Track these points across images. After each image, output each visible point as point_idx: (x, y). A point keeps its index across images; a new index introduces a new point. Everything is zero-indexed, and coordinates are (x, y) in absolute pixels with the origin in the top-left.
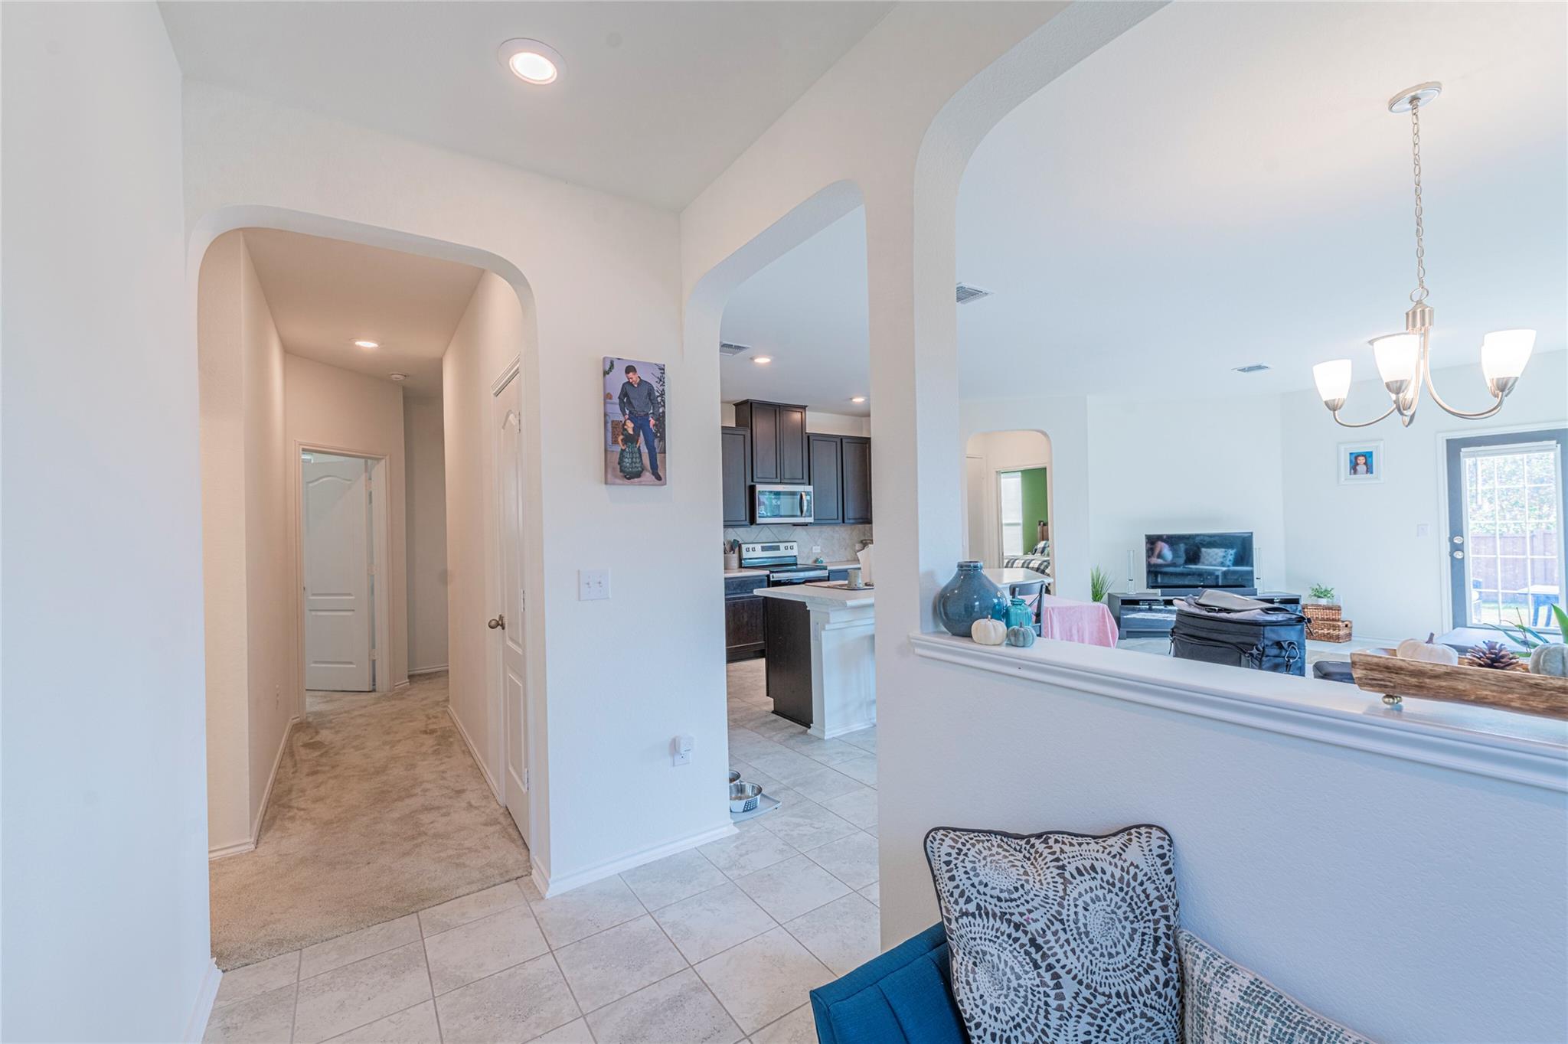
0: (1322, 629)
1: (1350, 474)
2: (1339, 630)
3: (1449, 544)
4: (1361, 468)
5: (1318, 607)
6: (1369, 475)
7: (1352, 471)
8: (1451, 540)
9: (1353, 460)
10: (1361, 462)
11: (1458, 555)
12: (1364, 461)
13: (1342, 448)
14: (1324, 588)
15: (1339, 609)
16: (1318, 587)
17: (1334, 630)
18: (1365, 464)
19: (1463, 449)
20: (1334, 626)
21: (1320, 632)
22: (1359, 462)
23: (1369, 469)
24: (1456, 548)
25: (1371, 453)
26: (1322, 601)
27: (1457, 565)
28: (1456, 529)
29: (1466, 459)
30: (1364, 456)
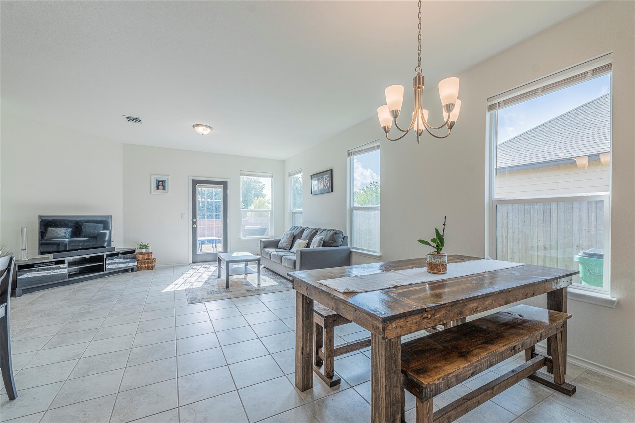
0: (145, 264)
1: (156, 190)
2: (153, 263)
3: (192, 221)
4: (161, 187)
5: (142, 254)
6: (164, 191)
7: (157, 188)
8: (193, 220)
9: (157, 182)
10: (161, 185)
11: (195, 226)
12: (162, 184)
13: (153, 177)
14: (144, 244)
15: (151, 253)
16: (141, 244)
17: (150, 264)
18: (163, 185)
19: (198, 184)
20: (150, 262)
21: (144, 266)
22: (160, 184)
23: (164, 189)
24: (194, 223)
25: (165, 181)
26: (144, 251)
27: (194, 230)
28: (194, 216)
29: (198, 188)
30: (162, 182)
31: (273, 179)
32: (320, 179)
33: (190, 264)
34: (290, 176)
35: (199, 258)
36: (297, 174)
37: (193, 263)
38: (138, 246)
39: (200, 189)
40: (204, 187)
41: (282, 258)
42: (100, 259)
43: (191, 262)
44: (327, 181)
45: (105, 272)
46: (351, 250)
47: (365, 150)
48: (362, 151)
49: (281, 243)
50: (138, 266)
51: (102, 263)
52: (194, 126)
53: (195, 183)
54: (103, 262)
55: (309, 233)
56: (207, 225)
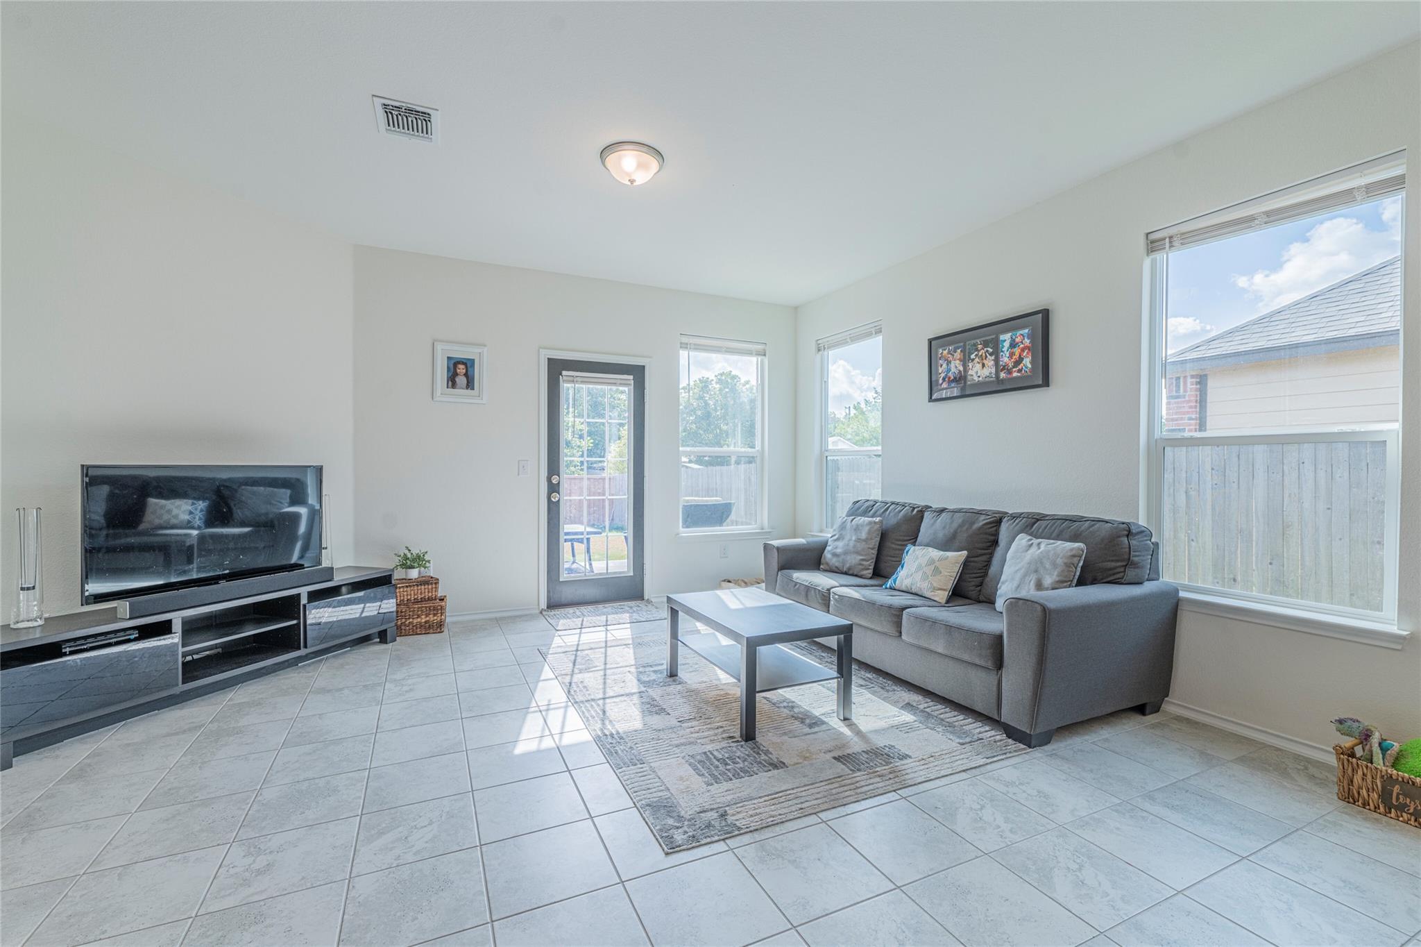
0: (419, 616)
1: (448, 387)
2: (441, 614)
3: (546, 483)
4: (461, 380)
5: (409, 583)
6: (469, 391)
7: (450, 383)
8: (548, 478)
9: (452, 366)
10: (461, 372)
11: (554, 499)
12: (464, 371)
13: (439, 347)
14: (415, 552)
15: (437, 582)
17: (435, 615)
18: (466, 375)
19: (564, 373)
20: (435, 609)
21: (415, 621)
22: (458, 371)
23: (470, 384)
24: (553, 488)
26: (414, 574)
27: (553, 509)
28: (553, 467)
29: (565, 385)
30: (465, 364)
31: (766, 360)
32: (980, 347)
33: (541, 613)
34: (819, 350)
35: (567, 594)
36: (852, 341)
37: (552, 606)
38: (396, 561)
39: (570, 387)
40: (582, 382)
41: (900, 617)
42: (289, 607)
43: (543, 605)
44: (1017, 351)
45: (302, 652)
46: (1182, 594)
47: (1268, 214)
48: (1251, 219)
49: (835, 555)
50: (399, 623)
51: (295, 622)
52: (606, 151)
53: (556, 368)
54: (298, 618)
55: (961, 526)
56: (589, 495)
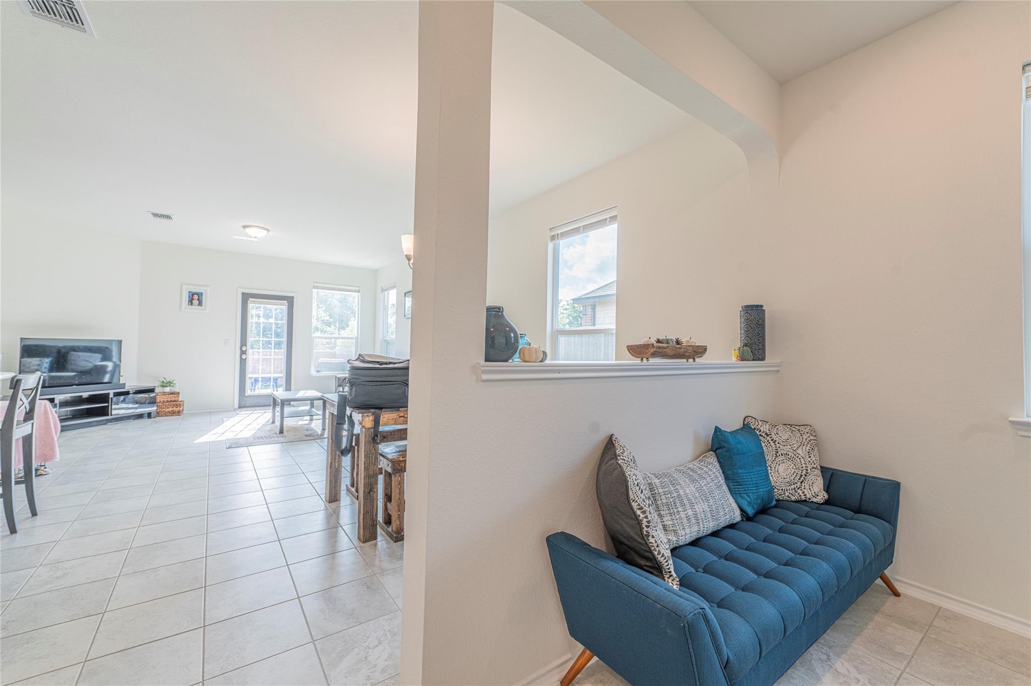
0: (168, 408)
1: (188, 305)
2: (180, 407)
3: (240, 350)
4: (196, 302)
5: (164, 394)
6: (200, 307)
7: (190, 303)
8: (241, 348)
9: (191, 296)
10: (195, 298)
11: (244, 357)
13: (185, 287)
14: (168, 380)
15: (178, 393)
16: (164, 380)
17: (176, 407)
18: (198, 299)
19: (250, 299)
20: (177, 405)
21: (166, 410)
22: (194, 298)
23: (200, 304)
24: (243, 352)
25: (202, 293)
26: (167, 390)
27: (243, 362)
28: (244, 342)
30: (198, 295)
31: (360, 294)
33: (235, 410)
34: (382, 291)
35: (249, 402)
36: (391, 289)
37: (239, 407)
38: (158, 384)
39: (252, 305)
40: (260, 304)
42: (104, 398)
43: (236, 406)
45: (109, 417)
50: (158, 411)
51: (106, 404)
52: (244, 227)
53: (246, 297)
54: (108, 403)
56: (262, 356)
